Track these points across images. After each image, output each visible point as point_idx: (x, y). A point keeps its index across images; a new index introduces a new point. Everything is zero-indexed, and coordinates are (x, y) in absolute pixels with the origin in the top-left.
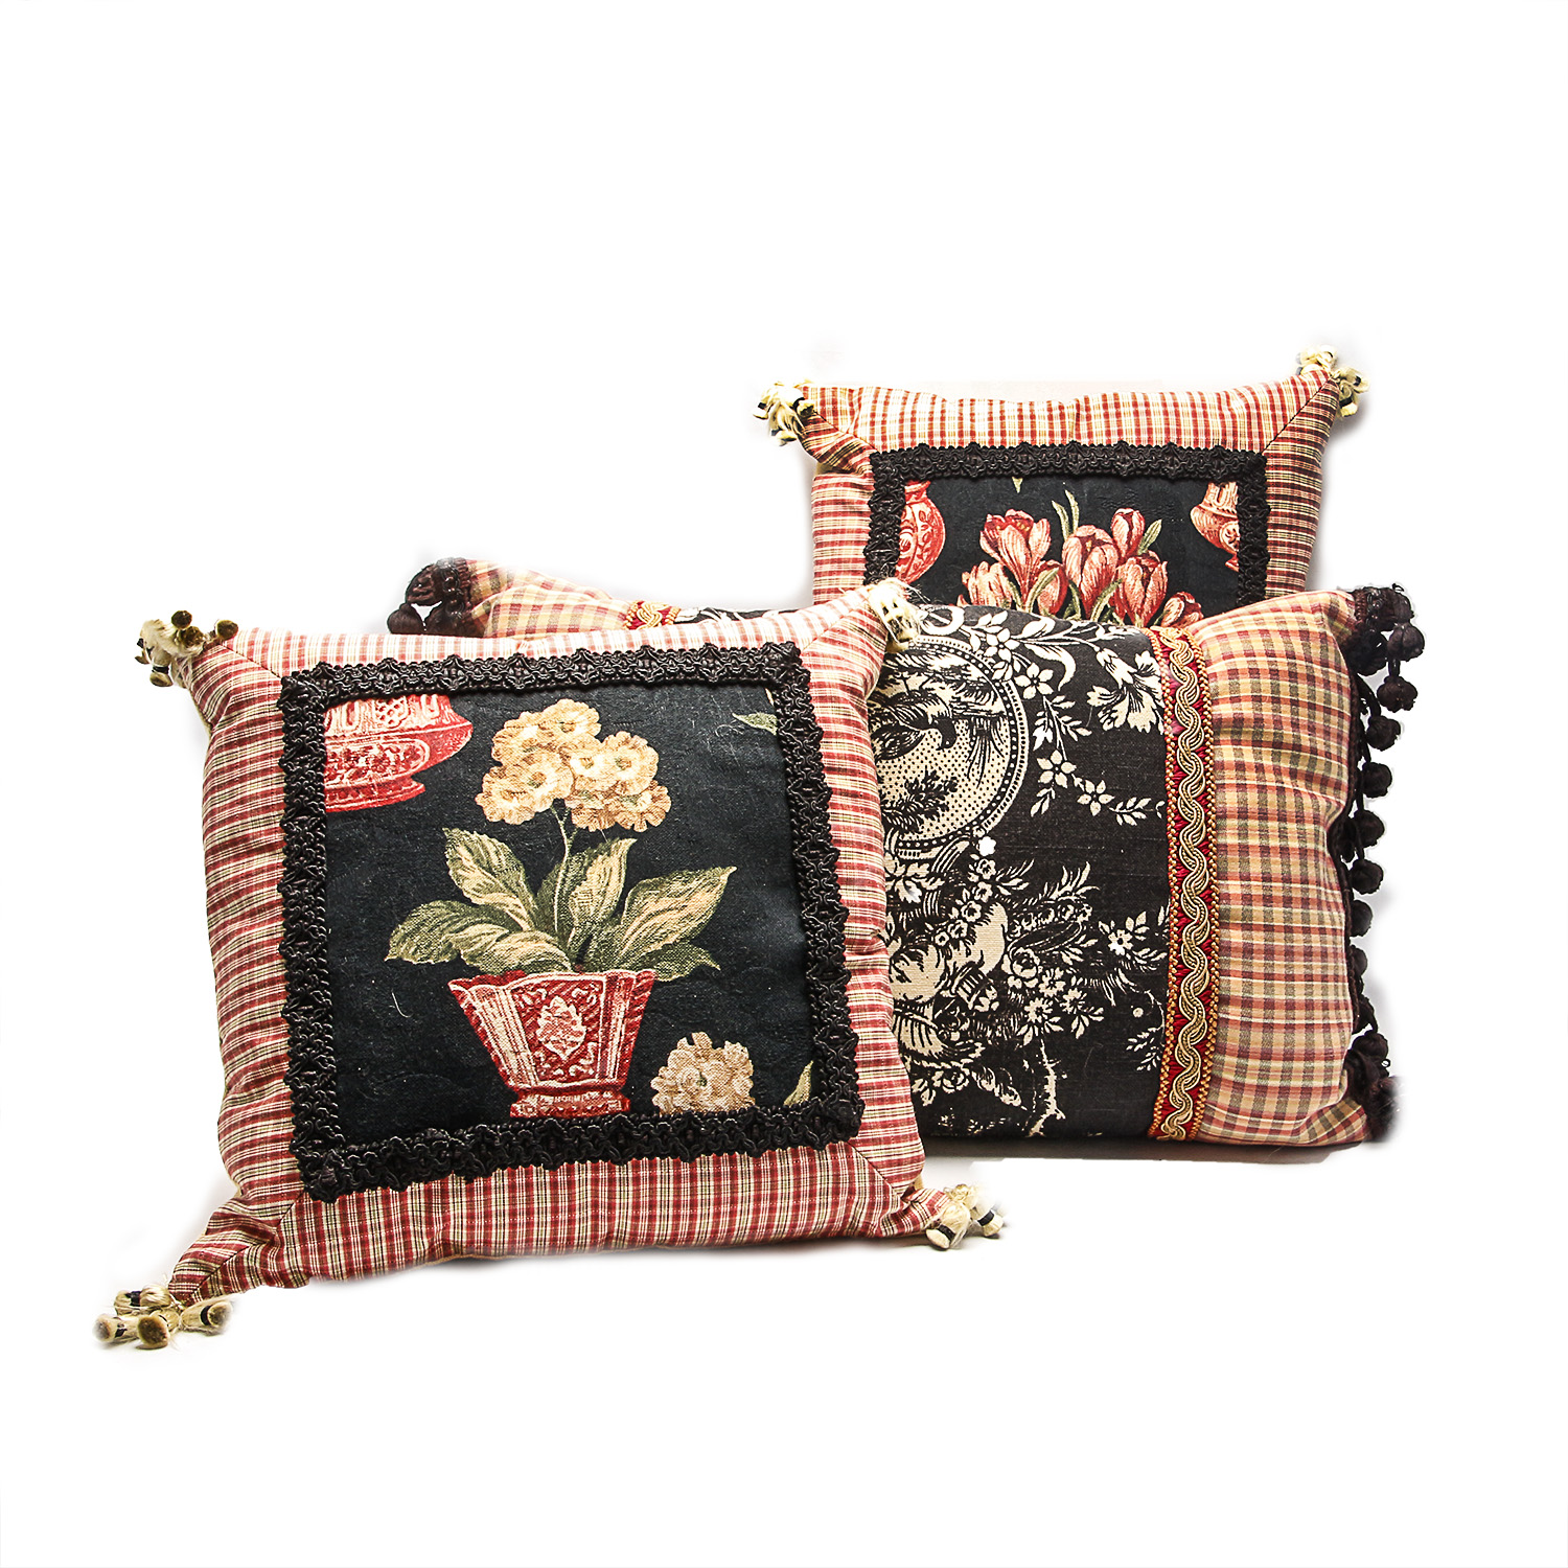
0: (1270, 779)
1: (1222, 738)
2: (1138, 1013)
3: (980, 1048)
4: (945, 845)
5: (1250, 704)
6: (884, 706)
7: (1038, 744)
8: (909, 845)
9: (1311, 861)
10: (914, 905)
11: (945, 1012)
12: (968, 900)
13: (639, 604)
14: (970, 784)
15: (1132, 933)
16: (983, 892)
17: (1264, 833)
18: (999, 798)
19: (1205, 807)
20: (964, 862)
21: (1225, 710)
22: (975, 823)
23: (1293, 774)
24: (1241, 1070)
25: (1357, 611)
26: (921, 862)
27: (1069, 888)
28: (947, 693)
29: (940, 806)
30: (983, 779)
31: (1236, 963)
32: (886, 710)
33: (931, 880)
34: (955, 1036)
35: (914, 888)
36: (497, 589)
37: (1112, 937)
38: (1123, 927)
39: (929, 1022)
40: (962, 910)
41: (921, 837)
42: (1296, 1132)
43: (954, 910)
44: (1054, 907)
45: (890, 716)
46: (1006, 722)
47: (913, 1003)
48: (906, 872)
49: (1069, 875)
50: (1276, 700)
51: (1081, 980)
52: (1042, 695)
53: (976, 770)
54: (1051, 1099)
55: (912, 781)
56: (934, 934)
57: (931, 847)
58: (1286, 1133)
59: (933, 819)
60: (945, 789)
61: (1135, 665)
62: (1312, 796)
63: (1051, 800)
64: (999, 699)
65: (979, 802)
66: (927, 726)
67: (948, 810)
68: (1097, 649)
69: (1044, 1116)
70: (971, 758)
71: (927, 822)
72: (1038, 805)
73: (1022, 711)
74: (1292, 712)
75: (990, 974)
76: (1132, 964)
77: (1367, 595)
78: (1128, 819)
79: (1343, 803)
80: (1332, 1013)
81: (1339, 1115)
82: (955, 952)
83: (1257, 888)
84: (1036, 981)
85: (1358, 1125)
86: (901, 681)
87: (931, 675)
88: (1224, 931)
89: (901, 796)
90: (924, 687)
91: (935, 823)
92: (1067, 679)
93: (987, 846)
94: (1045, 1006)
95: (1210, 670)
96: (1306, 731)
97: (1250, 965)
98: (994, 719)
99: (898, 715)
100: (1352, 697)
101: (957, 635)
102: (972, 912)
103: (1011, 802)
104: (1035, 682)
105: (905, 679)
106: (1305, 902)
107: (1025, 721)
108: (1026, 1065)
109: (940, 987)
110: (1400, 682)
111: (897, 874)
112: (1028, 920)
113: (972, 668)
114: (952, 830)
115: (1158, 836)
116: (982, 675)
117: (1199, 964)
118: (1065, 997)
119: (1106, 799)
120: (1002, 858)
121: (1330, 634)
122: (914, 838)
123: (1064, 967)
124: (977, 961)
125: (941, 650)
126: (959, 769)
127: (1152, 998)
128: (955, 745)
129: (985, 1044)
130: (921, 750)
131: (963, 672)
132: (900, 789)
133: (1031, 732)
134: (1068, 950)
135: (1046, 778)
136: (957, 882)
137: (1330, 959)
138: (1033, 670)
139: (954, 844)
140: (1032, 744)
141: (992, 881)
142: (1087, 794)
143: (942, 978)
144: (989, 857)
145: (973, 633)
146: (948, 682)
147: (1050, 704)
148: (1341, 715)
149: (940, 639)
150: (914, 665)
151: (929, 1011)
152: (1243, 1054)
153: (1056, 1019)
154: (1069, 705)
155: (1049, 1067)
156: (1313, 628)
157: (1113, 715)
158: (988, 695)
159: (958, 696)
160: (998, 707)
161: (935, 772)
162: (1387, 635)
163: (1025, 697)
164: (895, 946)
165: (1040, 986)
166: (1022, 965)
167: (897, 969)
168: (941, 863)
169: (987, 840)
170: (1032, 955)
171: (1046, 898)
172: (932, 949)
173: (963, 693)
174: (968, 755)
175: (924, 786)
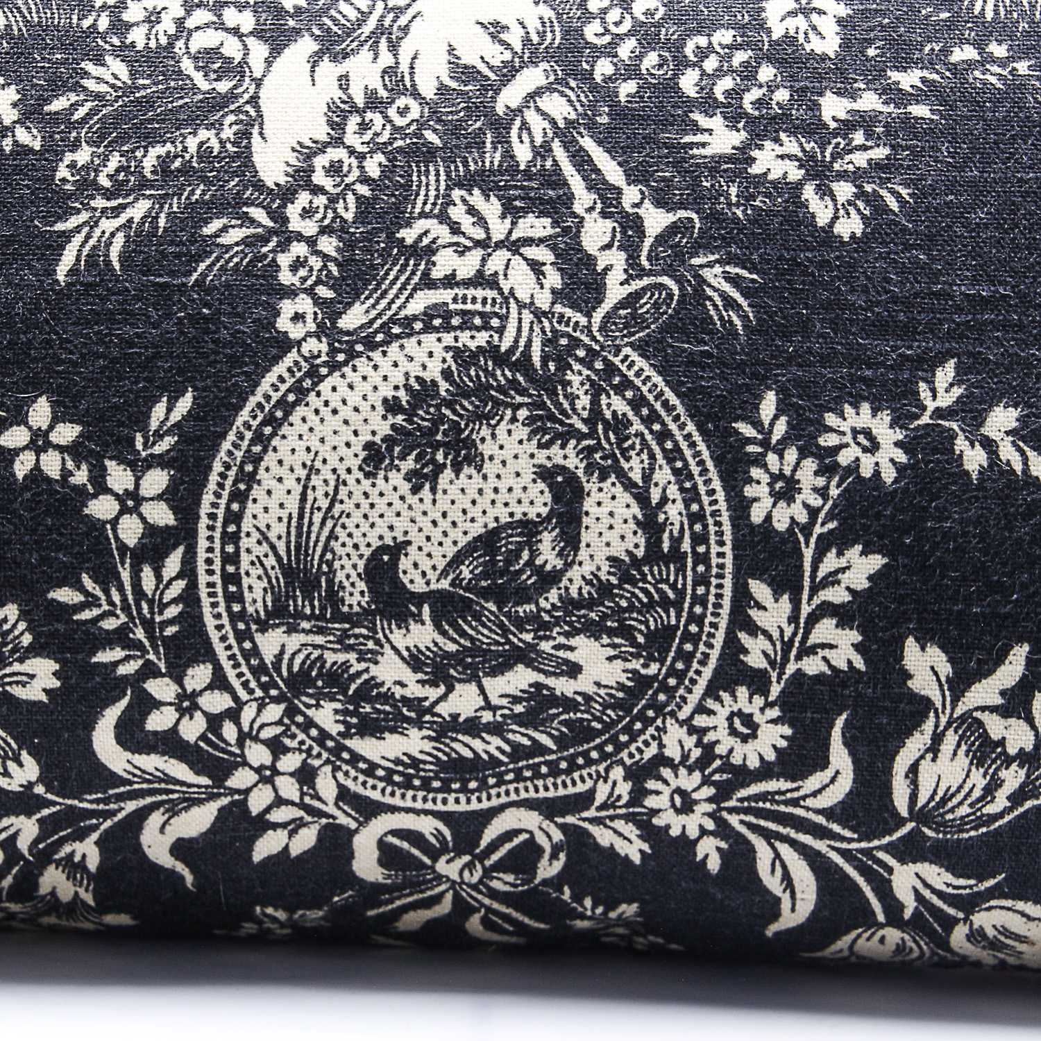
4: (392, 320)
6: (532, 647)
7: (173, 564)
8: (477, 321)
10: (467, 183)
12: (343, 195)
14: (333, 461)
16: (307, 213)
18: (268, 430)
20: (352, 279)
22: (324, 371)
27: (108, 225)
28: (390, 672)
29: (402, 411)
30: (303, 473)
32: (528, 637)
33: (426, 241)
35: (466, 222)
40: (356, 173)
41: (448, 339)
43: (373, 170)
44: (144, 184)
45: (520, 623)
46: (250, 610)
48: (484, 261)
49: (107, 255)
51: (86, 23)
52: (169, 674)
53: (320, 493)
55: (467, 470)
56: (421, 124)
59: (419, 379)
60: (390, 449)
63: (144, 429)
64: (269, 659)
65: (313, 420)
66: (435, 599)
67: (385, 401)
68: (40, 790)
70: (330, 523)
71: (434, 371)
72: (176, 416)
73: (214, 636)
75: (294, 36)
82: (376, 83)
84: (190, 23)
86: (495, 701)
87: (427, 717)
89: (494, 436)
90: (442, 689)
91: (415, 370)
92: (112, 715)
98: (279, 614)
99: (501, 625)
101: (368, 810)
102: (334, 169)
103: (239, 421)
104: (187, 703)
105: (488, 706)
109: (411, 12)
111: (503, 255)
112: (204, 154)
113: (334, 729)
114: (376, 355)
116: (310, 712)
119: (14, 439)
122: (464, 337)
123: (125, 51)
126: (358, 497)
128: (367, 552)
130: (448, 542)
131: (355, 720)
132: (496, 451)
133: (193, 585)
134: (113, 86)
135: (156, 481)
136: (369, 237)
138: (192, 729)
139: (371, 322)
141: (287, 239)
142: (58, 447)
143: (405, 29)
144: (291, 293)
145: (331, 809)
146: (387, 697)
147: (152, 657)
150: (466, 739)
154: (104, 657)
158: (296, 668)
159: (363, 665)
160: (270, 643)
161: (415, 490)
163: (210, 667)
164: (510, 96)
165: (181, 13)
166: (222, 57)
167: (508, 46)
168: (403, 279)
169: (296, 332)
170: (198, 77)
171: (161, 200)
172: (428, 89)
173: (352, 671)
174: (338, 529)
175: (440, 457)
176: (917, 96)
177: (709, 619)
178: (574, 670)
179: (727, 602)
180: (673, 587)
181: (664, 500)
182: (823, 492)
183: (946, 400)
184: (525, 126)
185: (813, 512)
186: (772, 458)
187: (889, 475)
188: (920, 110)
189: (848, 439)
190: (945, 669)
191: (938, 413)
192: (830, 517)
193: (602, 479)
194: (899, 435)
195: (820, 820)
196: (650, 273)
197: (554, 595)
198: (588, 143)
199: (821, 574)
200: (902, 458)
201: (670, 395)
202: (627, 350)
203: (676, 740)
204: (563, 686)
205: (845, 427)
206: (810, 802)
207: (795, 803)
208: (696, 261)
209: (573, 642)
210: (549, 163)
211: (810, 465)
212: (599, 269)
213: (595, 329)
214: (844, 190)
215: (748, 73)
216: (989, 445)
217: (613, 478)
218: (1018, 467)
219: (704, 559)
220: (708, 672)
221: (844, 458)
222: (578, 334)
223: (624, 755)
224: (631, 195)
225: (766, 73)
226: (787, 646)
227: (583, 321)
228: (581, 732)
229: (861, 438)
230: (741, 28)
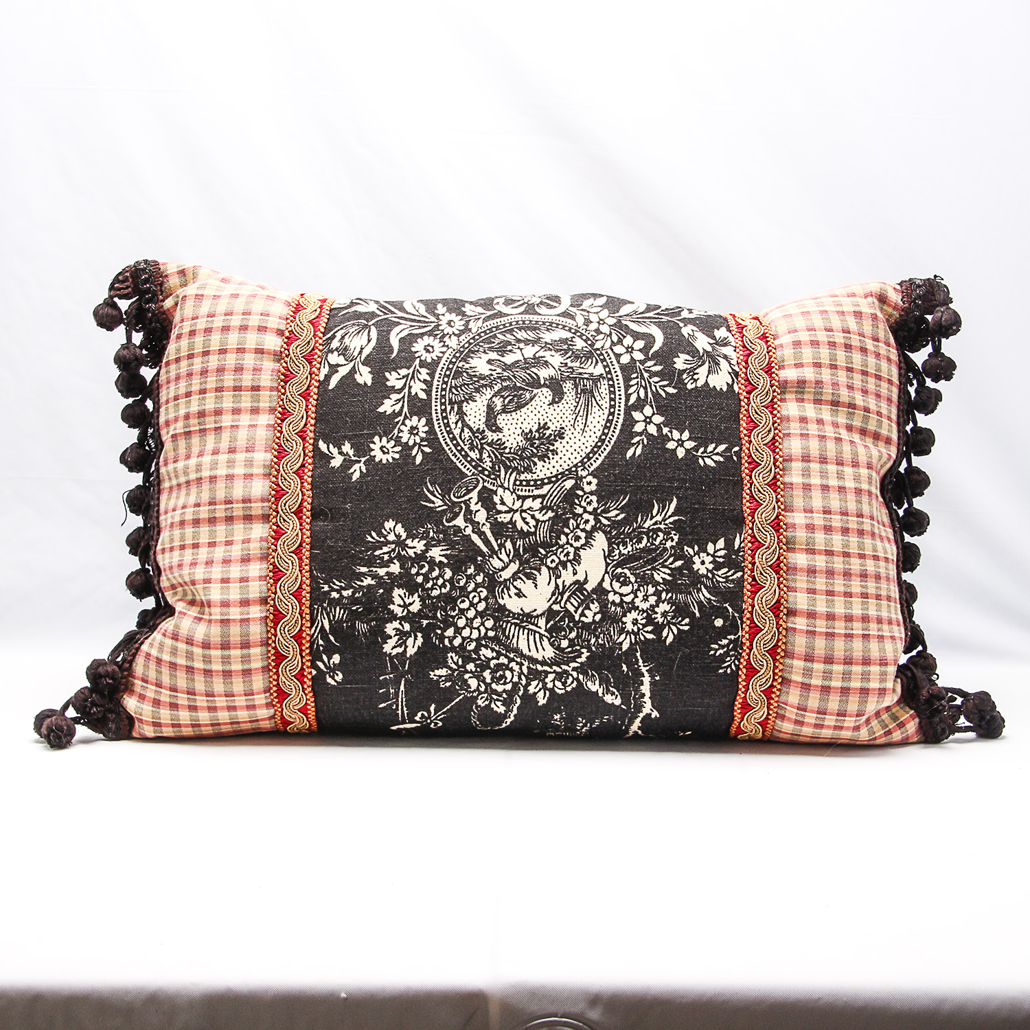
0: (829, 431)
1: (788, 396)
2: (719, 623)
3: (585, 654)
4: (555, 483)
5: (812, 369)
6: (504, 370)
7: (633, 399)
9: (865, 499)
10: (529, 534)
11: (555, 623)
12: (574, 529)
13: (302, 295)
15: (713, 556)
16: (587, 522)
17: (824, 474)
18: (599, 444)
19: (774, 451)
20: (570, 497)
21: (789, 374)
22: (580, 464)
23: (849, 428)
24: (808, 673)
25: (903, 297)
26: (535, 498)
27: (659, 518)
28: (556, 359)
29: (551, 451)
30: (586, 429)
31: (801, 581)
32: (505, 374)
33: (544, 512)
34: (565, 643)
35: (529, 519)
36: (184, 285)
37: (696, 559)
38: (705, 551)
39: (542, 631)
40: (570, 537)
41: (535, 477)
42: (857, 728)
43: (563, 538)
44: (646, 534)
45: (509, 379)
46: (606, 382)
47: (529, 615)
48: (522, 505)
49: (659, 507)
50: (834, 367)
51: (670, 595)
52: (636, 361)
53: (581, 422)
54: (647, 699)
55: (527, 431)
56: (546, 557)
57: (543, 484)
58: (848, 728)
59: (545, 462)
61: (714, 338)
62: (866, 446)
63: (644, 446)
64: (600, 364)
65: (583, 447)
66: (540, 386)
68: (681, 325)
69: (641, 715)
70: (577, 412)
71: (540, 464)
72: (632, 449)
73: (619, 373)
74: (848, 377)
75: (594, 591)
76: (713, 582)
77: (911, 284)
78: (709, 462)
79: (894, 456)
80: (885, 627)
81: (894, 718)
82: (563, 572)
83: (818, 520)
84: (632, 596)
85: (912, 727)
86: (519, 350)
87: (543, 345)
88: (790, 555)
90: (537, 355)
91: (547, 465)
92: (656, 347)
93: (590, 485)
94: (639, 618)
95: (777, 342)
96: (860, 392)
97: (814, 583)
98: (596, 380)
99: (515, 378)
100: (900, 368)
101: (565, 314)
102: (577, 538)
103: (610, 447)
104: (630, 350)
105: (521, 350)
106: (861, 533)
107: (621, 381)
108: (625, 668)
109: (551, 602)
110: (941, 357)
111: (515, 508)
112: (625, 544)
113: (577, 340)
114: (561, 470)
115: (733, 475)
116: (585, 345)
117: (770, 581)
118: (656, 609)
119: (690, 445)
120: (604, 494)
121: (880, 315)
122: (529, 477)
123: (656, 584)
124: (582, 580)
125: (551, 327)
126: (567, 420)
127: (730, 610)
128: (563, 401)
129: (589, 650)
130: (534, 406)
131: (569, 343)
133: (626, 391)
134: (659, 570)
135: (639, 427)
136: (565, 514)
137: (883, 581)
138: (628, 341)
139: (563, 482)
140: (627, 400)
141: (594, 513)
142: (674, 440)
143: (553, 594)
144: (592, 493)
145: (578, 312)
146: (557, 351)
147: (642, 367)
148: (890, 382)
149: (551, 318)
151: (542, 622)
152: (809, 658)
153: (650, 628)
154: (658, 368)
155: (644, 670)
156: (866, 309)
157: (695, 377)
158: (590, 360)
159: (565, 361)
160: (599, 370)
161: (546, 423)
162: (929, 317)
163: (621, 362)
164: (514, 567)
165: (636, 600)
166: (620, 582)
167: (515, 587)
168: (551, 498)
169: (590, 478)
170: (628, 574)
171: (640, 527)
172: (544, 570)
173: (570, 359)
174: (574, 409)
175: (537, 435)
176: (364, 574)
177: (440, 383)
178: (489, 362)
179: (434, 390)
180: (453, 393)
181: (456, 423)
182: (400, 431)
183: (356, 467)
184: (508, 556)
185: (403, 424)
186: (418, 441)
187: (376, 439)
188: (364, 570)
189: (391, 450)
190: (357, 376)
191: (360, 462)
192: (398, 423)
193: (479, 429)
194: (373, 453)
195: (401, 321)
196: (461, 502)
197: (496, 388)
198: (485, 549)
199: (401, 402)
200: (372, 446)
201: (455, 460)
202: (470, 474)
203: (453, 342)
204: (493, 356)
205: (391, 454)
206: (406, 327)
207: (411, 326)
208: (445, 507)
209: (490, 372)
210: (499, 541)
211: (404, 440)
212: (480, 503)
213: (481, 481)
214: (391, 537)
215: (426, 578)
216: (341, 453)
217: (475, 430)
218: (331, 446)
219: (442, 404)
220: (441, 365)
221: (393, 443)
222: (488, 479)
223: (472, 336)
224: (469, 531)
225: (420, 579)
226: (413, 377)
227: (486, 484)
228: (488, 341)
229: (386, 451)
230: (429, 597)
